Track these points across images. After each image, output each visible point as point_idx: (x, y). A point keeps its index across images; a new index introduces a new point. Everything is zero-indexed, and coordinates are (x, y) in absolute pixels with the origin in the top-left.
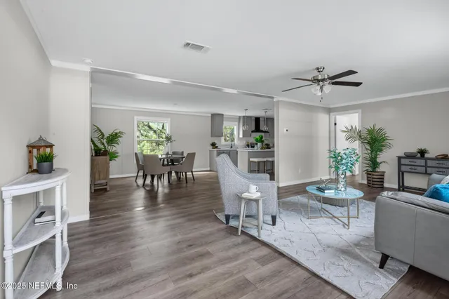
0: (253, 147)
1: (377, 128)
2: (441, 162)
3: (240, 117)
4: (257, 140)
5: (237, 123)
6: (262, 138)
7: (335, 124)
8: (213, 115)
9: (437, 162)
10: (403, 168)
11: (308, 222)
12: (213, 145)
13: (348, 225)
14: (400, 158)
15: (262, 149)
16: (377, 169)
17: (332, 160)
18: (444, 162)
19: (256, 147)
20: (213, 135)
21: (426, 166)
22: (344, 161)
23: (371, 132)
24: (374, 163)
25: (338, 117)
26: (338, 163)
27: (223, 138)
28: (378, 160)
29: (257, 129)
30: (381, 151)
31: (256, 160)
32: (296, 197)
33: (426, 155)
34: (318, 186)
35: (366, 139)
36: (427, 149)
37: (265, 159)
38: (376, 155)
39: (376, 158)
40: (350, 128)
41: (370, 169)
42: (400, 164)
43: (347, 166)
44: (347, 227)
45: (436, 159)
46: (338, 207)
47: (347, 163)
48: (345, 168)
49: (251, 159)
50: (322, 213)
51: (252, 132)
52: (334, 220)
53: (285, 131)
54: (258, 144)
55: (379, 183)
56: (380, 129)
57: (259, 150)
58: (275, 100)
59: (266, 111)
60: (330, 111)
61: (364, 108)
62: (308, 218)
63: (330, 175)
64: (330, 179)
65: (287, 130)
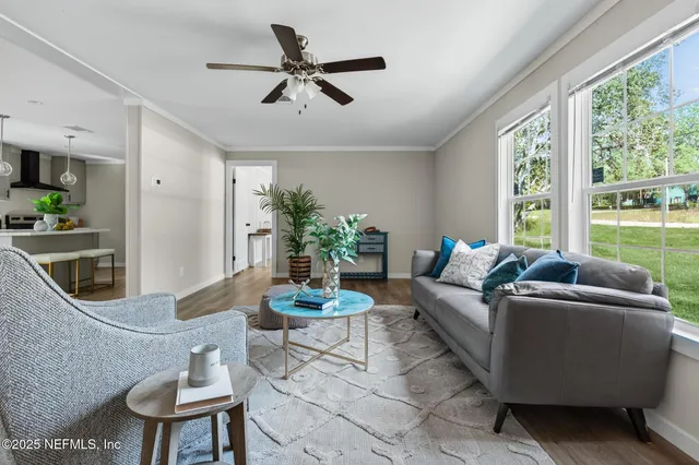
0: (30, 227)
1: (303, 191)
2: (371, 237)
4: (43, 208)
7: (234, 181)
9: (369, 237)
11: (292, 388)
13: (365, 364)
15: (60, 228)
16: (301, 254)
18: (374, 236)
19: (37, 225)
23: (294, 196)
24: (297, 245)
25: (238, 169)
38: (300, 232)
39: (300, 236)
40: (267, 188)
41: (294, 254)
45: (366, 233)
50: (294, 353)
51: (14, 185)
52: (325, 360)
53: (154, 183)
54: (47, 217)
55: (305, 274)
56: (308, 193)
57: (48, 232)
58: (128, 102)
59: (73, 133)
60: (227, 156)
61: (280, 160)
62: (285, 378)
63: (225, 272)
64: (226, 279)
65: (158, 182)
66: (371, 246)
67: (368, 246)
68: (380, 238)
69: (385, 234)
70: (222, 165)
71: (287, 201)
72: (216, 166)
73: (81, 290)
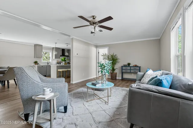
1: (114, 54)
2: (135, 68)
3: (53, 48)
4: (62, 60)
5: (52, 51)
6: (65, 59)
7: (99, 53)
8: (36, 45)
9: (134, 68)
10: (123, 71)
11: (87, 104)
12: (36, 63)
13: (108, 103)
14: (122, 67)
15: (65, 64)
16: (114, 72)
17: (99, 68)
19: (61, 63)
20: (35, 57)
21: (130, 70)
22: (106, 68)
23: (112, 56)
24: (113, 70)
25: (100, 50)
26: (102, 69)
27: (42, 59)
28: (115, 68)
29: (63, 55)
30: (115, 64)
31: (61, 70)
32: (81, 89)
33: (130, 65)
34: (92, 82)
35: (110, 59)
36: (131, 63)
37: (66, 70)
38: (114, 66)
39: (114, 67)
40: (105, 54)
41: (112, 72)
42: (122, 69)
43: (107, 70)
44: (107, 103)
45: (133, 66)
46: (101, 92)
47: (106, 69)
48: (106, 72)
49: (59, 70)
50: (94, 96)
51: (60, 56)
52: (100, 100)
53: (76, 54)
54: (63, 62)
55: (115, 78)
56: (116, 55)
57: (63, 65)
58: (71, 37)
59: (67, 45)
60: (97, 47)
61: (109, 46)
62: (87, 102)
63: (96, 75)
64: (97, 77)
65: (77, 54)
66: (135, 71)
67: (134, 71)
68: (138, 68)
69: (140, 67)
70: (96, 49)
71: (110, 58)
72: (94, 50)
73: (67, 77)
